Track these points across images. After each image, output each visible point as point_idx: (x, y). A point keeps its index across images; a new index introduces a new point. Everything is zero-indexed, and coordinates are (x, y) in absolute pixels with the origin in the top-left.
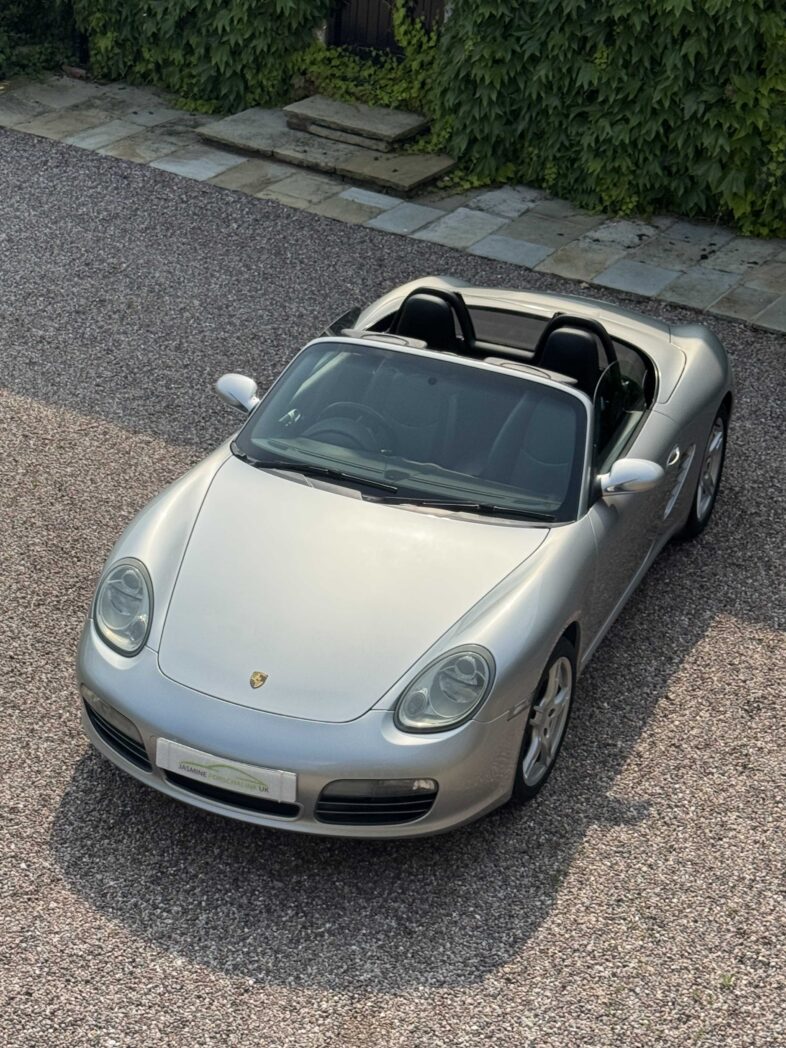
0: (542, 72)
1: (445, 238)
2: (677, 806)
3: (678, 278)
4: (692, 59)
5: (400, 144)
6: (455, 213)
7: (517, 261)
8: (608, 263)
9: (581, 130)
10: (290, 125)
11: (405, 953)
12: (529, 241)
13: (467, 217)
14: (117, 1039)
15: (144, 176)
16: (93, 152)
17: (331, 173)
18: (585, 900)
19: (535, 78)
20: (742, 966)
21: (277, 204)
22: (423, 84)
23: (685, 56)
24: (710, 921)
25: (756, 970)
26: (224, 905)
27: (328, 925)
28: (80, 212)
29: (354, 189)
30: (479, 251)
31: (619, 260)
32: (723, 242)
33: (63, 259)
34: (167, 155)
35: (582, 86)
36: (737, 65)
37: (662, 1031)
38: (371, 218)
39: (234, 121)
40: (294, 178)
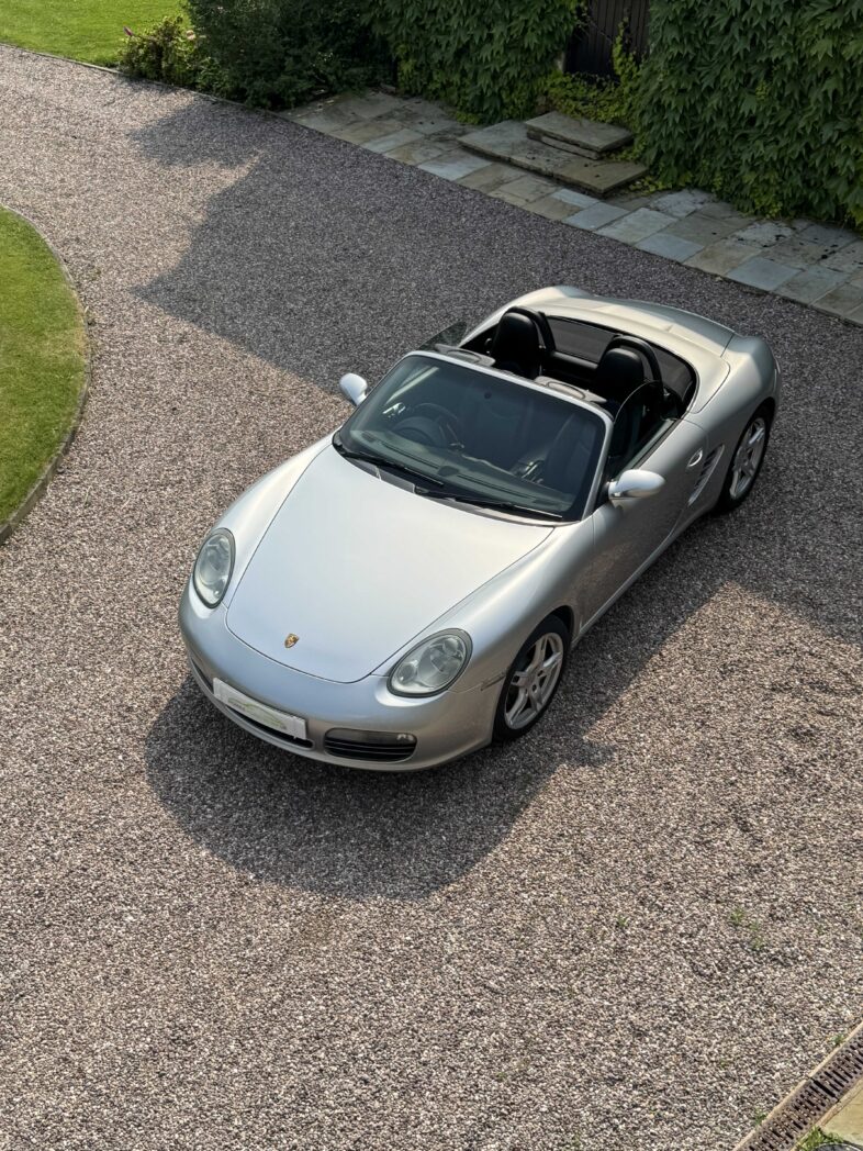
0: (714, 101)
1: (621, 234)
2: (635, 754)
3: (797, 275)
4: (830, 95)
5: (607, 154)
6: (637, 213)
7: (671, 257)
8: (744, 260)
9: (742, 148)
10: (529, 136)
11: (378, 864)
12: (685, 239)
13: (645, 216)
14: (134, 916)
15: (411, 176)
16: (381, 155)
17: (550, 177)
18: (534, 831)
19: (709, 105)
20: (641, 907)
21: (502, 202)
22: (631, 106)
23: (826, 92)
24: (628, 863)
25: (651, 912)
26: (255, 806)
27: (327, 833)
28: (355, 205)
29: (565, 190)
30: (645, 246)
31: (753, 258)
32: (844, 243)
33: (329, 245)
34: (433, 159)
35: (743, 113)
37: (555, 961)
38: (569, 216)
39: (489, 131)
40: (522, 179)
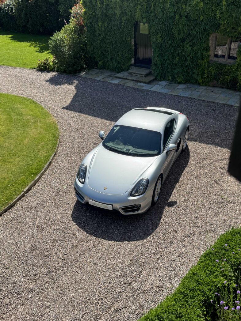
1: (154, 90)
3: (191, 93)
4: (192, 58)
7: (165, 93)
8: (180, 92)
9: (174, 71)
10: (129, 74)
12: (167, 89)
13: (157, 86)
15: (107, 83)
19: (167, 63)
20: (204, 198)
21: (128, 86)
24: (199, 192)
29: (139, 83)
32: (198, 87)
34: (110, 80)
35: (174, 63)
36: (199, 58)
38: (142, 87)
39: (120, 74)
40: (130, 82)
